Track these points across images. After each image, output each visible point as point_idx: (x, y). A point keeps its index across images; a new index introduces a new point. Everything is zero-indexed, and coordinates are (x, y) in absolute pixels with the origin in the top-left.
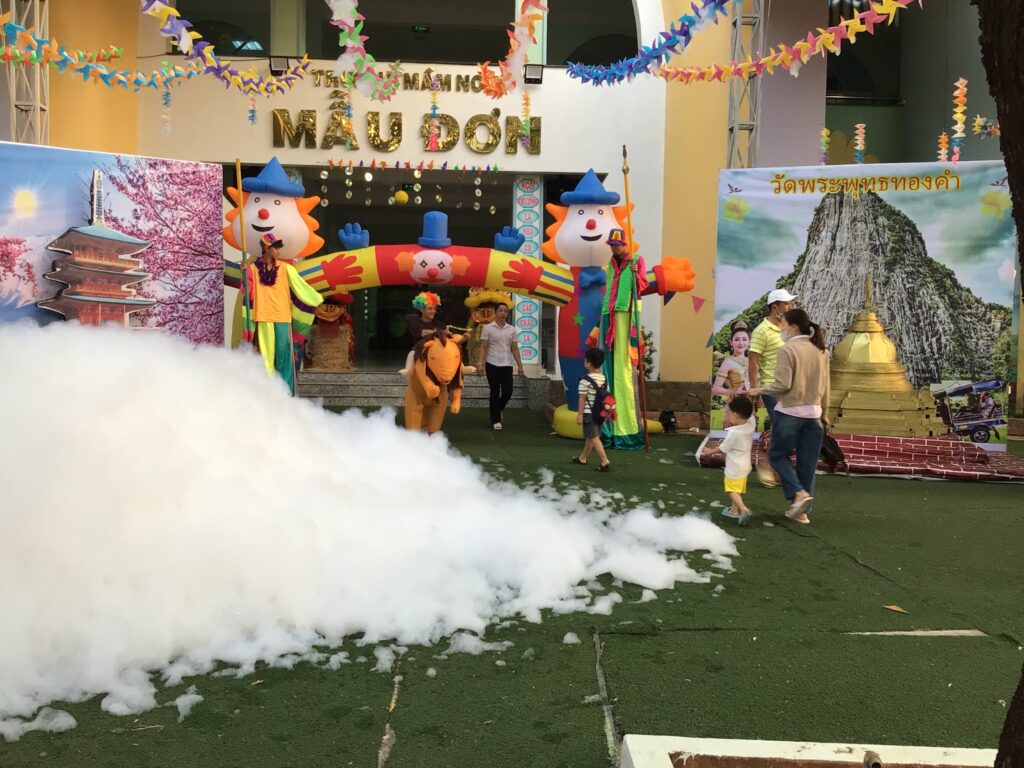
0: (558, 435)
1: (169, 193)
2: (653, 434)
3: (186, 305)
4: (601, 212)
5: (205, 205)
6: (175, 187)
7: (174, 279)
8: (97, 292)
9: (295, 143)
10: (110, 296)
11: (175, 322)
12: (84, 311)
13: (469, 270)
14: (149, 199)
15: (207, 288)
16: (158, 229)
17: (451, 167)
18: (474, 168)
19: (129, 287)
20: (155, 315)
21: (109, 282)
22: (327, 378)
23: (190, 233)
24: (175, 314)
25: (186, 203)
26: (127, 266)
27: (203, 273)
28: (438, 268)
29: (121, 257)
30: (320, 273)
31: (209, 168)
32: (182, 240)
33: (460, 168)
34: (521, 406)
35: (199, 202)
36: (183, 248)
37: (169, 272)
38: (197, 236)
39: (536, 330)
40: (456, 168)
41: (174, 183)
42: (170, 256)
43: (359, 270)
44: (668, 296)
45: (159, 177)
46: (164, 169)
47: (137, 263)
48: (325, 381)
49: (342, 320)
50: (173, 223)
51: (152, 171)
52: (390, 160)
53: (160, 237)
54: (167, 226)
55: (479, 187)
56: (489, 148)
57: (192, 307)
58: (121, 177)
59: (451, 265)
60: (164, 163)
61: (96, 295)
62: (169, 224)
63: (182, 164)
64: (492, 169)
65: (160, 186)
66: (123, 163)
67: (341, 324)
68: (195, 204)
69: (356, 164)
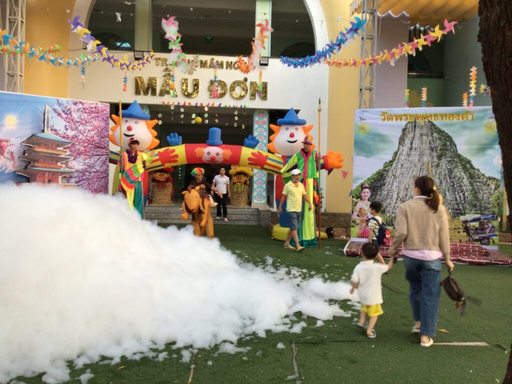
0: (274, 239)
1: (83, 117)
2: (322, 239)
3: (90, 173)
4: (297, 129)
5: (101, 123)
6: (86, 114)
7: (84, 160)
8: (46, 166)
9: (146, 93)
10: (52, 168)
11: (84, 181)
12: (39, 175)
13: (231, 156)
14: (73, 120)
15: (101, 165)
16: (77, 135)
17: (223, 106)
18: (234, 106)
19: (62, 164)
20: (75, 177)
21: (52, 161)
22: (160, 209)
23: (93, 137)
24: (84, 177)
25: (91, 122)
26: (61, 153)
27: (99, 157)
28: (216, 155)
29: (58, 149)
30: (157, 157)
31: (103, 106)
32: (89, 140)
33: (228, 106)
34: (256, 224)
35: (98, 122)
36: (89, 145)
37: (82, 156)
38: (96, 138)
39: (264, 186)
40: (226, 106)
41: (86, 112)
42: (82, 148)
43: (177, 156)
44: (330, 171)
45: (78, 110)
46: (80, 106)
47: (66, 152)
48: (159, 211)
49: (168, 180)
50: (84, 132)
51: (75, 106)
52: (192, 102)
53: (78, 139)
54: (82, 133)
55: (237, 115)
56: (242, 97)
57: (93, 174)
58: (59, 109)
59: (222, 154)
60: (81, 103)
61: (45, 167)
62: (82, 132)
63: (90, 103)
64: (243, 107)
65: (78, 114)
66: (60, 102)
67: (167, 182)
68: (96, 123)
69: (176, 104)
